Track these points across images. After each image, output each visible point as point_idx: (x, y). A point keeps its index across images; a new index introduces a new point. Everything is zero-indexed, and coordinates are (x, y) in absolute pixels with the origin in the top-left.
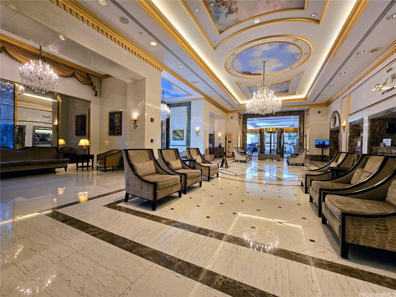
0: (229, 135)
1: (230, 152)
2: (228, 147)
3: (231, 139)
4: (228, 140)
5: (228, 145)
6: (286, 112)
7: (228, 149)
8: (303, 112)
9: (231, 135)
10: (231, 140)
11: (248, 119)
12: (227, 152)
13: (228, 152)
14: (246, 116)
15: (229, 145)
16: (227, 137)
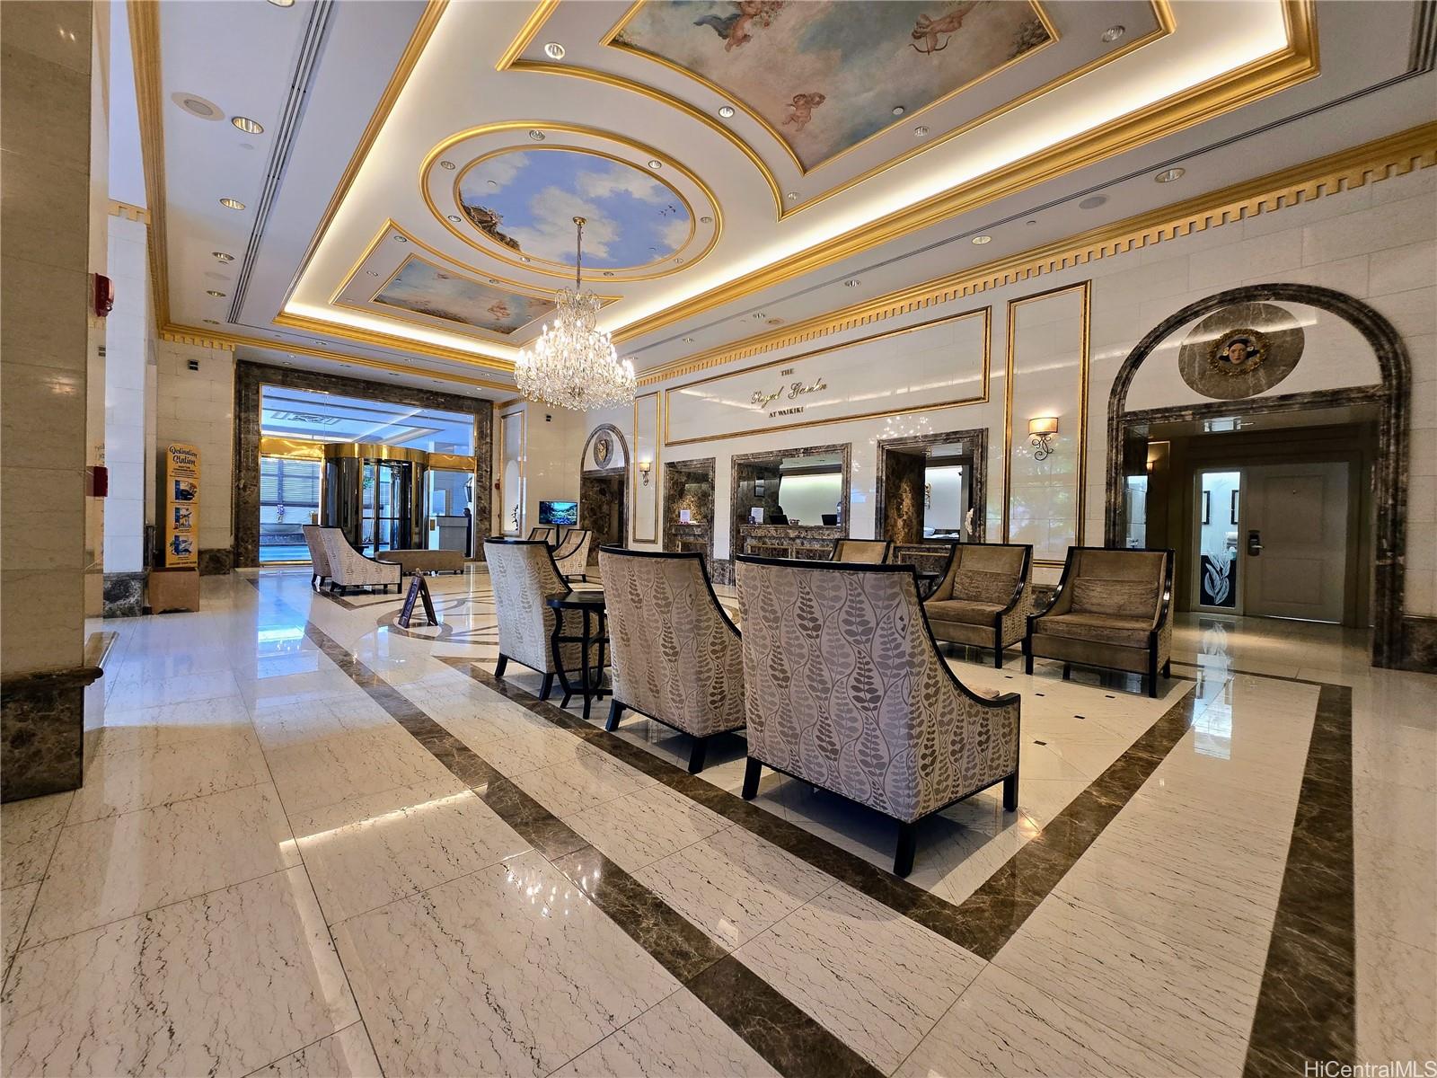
0: (183, 456)
1: (187, 550)
2: (177, 520)
3: (191, 481)
4: (177, 483)
5: (177, 510)
6: (437, 394)
7: (177, 533)
8: (488, 404)
9: (192, 458)
10: (193, 486)
11: (265, 390)
12: (169, 550)
13: (177, 550)
14: (256, 372)
15: (183, 512)
16: (172, 465)
